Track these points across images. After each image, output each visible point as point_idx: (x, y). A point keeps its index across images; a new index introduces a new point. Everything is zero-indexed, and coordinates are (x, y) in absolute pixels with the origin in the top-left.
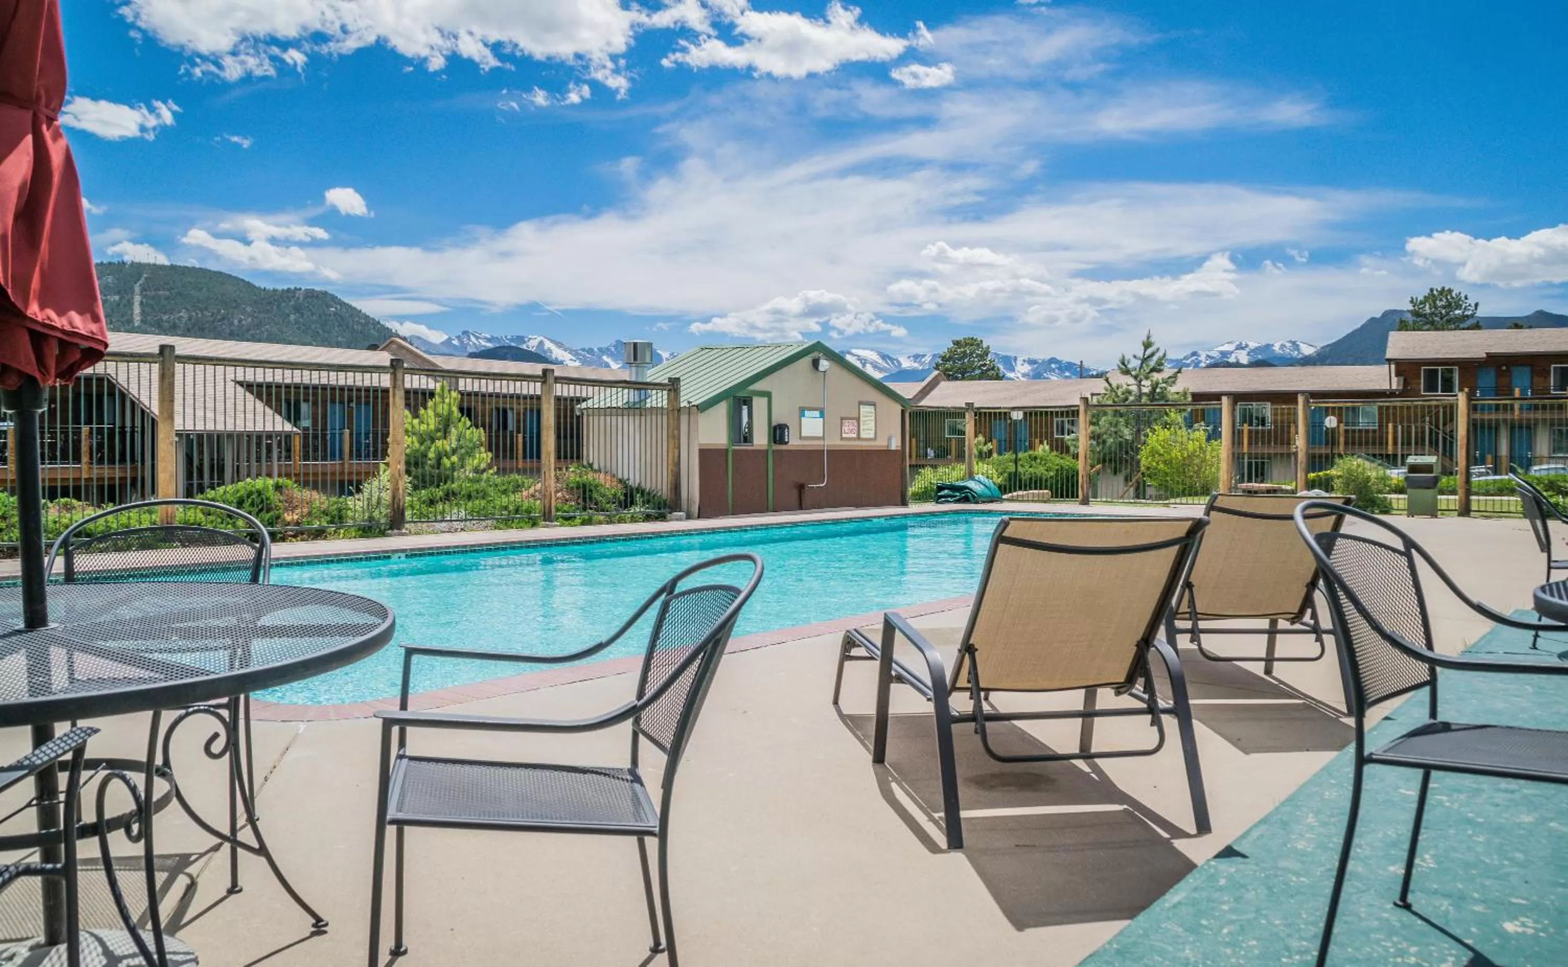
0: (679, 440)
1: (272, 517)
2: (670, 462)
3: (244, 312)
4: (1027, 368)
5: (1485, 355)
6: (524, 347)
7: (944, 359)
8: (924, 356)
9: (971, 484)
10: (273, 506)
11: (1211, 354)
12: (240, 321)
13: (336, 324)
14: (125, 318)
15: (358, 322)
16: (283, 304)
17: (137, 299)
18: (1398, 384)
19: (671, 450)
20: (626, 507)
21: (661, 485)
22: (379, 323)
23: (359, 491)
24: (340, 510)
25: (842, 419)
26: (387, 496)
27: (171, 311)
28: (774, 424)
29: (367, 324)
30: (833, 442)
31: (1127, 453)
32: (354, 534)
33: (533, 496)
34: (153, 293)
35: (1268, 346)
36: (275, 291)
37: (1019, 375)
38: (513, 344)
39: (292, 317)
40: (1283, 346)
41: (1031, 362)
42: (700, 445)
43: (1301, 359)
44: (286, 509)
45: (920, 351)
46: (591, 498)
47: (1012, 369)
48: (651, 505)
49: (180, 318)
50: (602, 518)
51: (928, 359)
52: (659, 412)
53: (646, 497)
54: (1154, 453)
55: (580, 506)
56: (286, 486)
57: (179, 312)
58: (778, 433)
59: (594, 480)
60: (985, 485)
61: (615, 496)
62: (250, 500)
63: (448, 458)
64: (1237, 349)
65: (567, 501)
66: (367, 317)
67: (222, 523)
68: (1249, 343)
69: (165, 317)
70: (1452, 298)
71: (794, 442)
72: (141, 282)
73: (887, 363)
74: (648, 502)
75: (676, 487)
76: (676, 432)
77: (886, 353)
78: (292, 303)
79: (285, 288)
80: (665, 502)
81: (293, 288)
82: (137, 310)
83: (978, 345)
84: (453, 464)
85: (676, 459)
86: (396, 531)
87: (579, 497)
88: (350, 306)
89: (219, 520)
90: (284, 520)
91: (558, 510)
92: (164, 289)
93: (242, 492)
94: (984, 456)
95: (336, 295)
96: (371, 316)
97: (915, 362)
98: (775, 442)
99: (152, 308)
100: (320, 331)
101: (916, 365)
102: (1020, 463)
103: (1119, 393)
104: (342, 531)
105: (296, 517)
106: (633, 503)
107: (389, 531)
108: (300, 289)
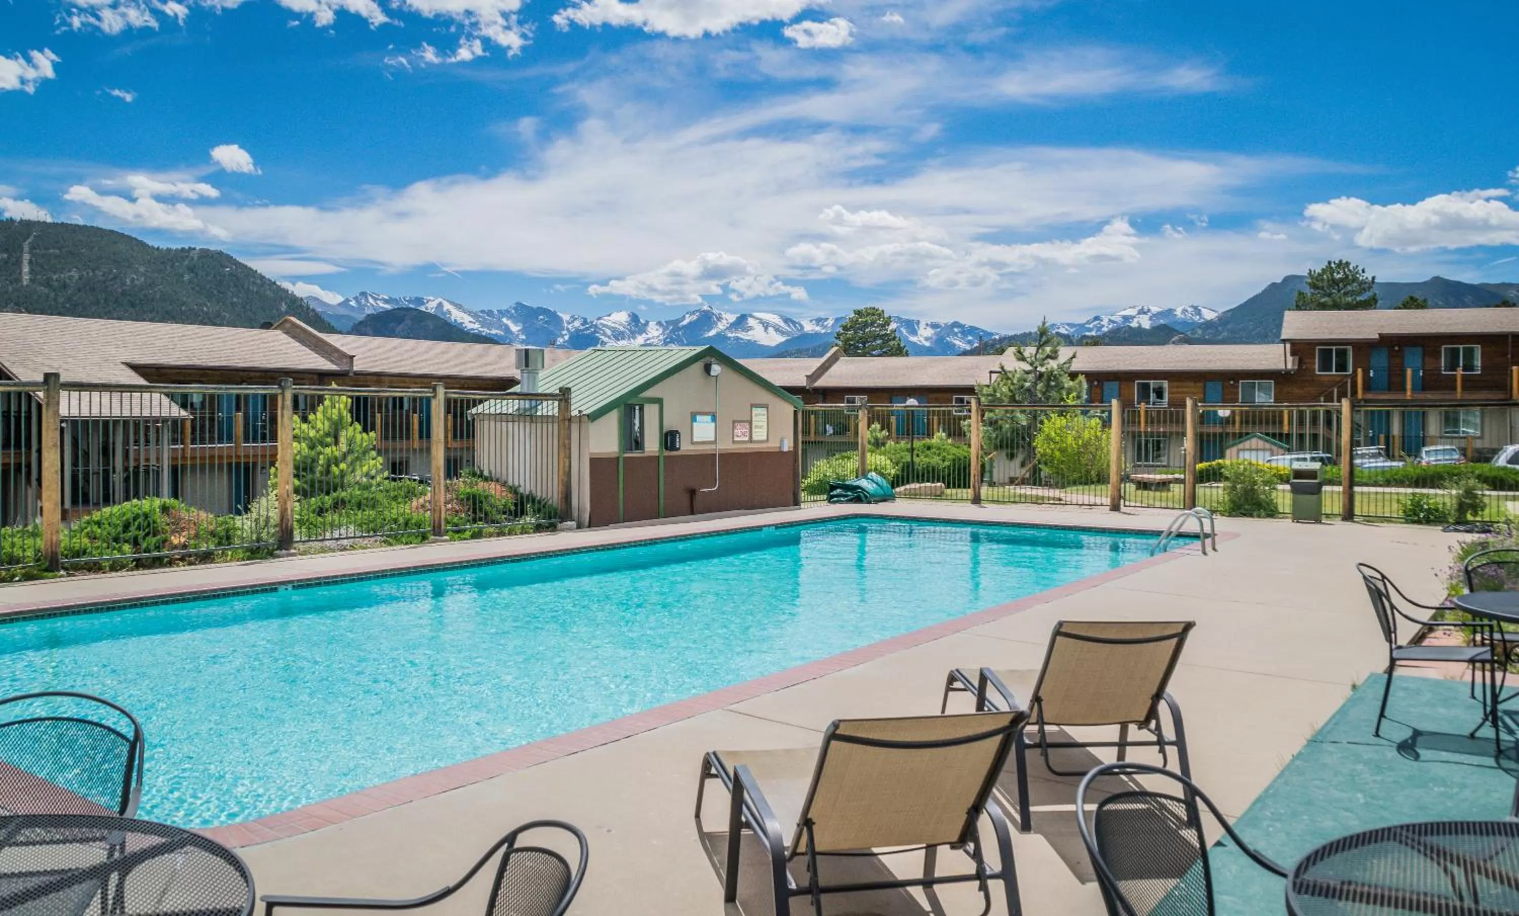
0: (570, 449)
1: (158, 541)
2: (561, 472)
3: (136, 272)
4: (929, 332)
5: (1377, 336)
6: (423, 309)
7: (845, 328)
8: (827, 319)
9: (864, 483)
10: (160, 529)
11: (1113, 318)
12: (133, 280)
13: (232, 284)
14: (13, 277)
15: (254, 283)
16: (177, 264)
17: (26, 257)
18: (1293, 364)
19: (561, 461)
20: (516, 516)
21: (552, 493)
22: (274, 283)
23: (247, 510)
24: (228, 530)
25: (734, 422)
26: (274, 515)
27: (62, 271)
28: (665, 431)
29: (262, 285)
30: (725, 446)
31: (1023, 439)
32: (241, 556)
33: (423, 506)
34: (43, 252)
35: (1170, 311)
36: (169, 250)
37: (922, 339)
38: (411, 306)
39: (186, 278)
40: (1184, 311)
41: (934, 326)
42: (591, 454)
43: (1202, 324)
44: (173, 532)
45: (822, 315)
46: (481, 510)
47: (914, 333)
48: (542, 515)
49: (70, 278)
50: (492, 530)
51: (830, 322)
52: (550, 420)
53: (536, 506)
54: (1049, 439)
55: (470, 518)
56: (173, 508)
57: (69, 271)
58: (669, 439)
59: (484, 491)
60: (877, 483)
61: (505, 506)
62: (136, 523)
63: (337, 465)
64: (1139, 313)
65: (457, 511)
66: (262, 277)
67: (108, 548)
68: (1150, 307)
69: (55, 277)
70: (1350, 270)
71: (685, 447)
72: (30, 240)
73: (789, 326)
74: (539, 511)
75: (567, 496)
76: (567, 442)
77: (788, 316)
78: (186, 262)
79: (179, 247)
80: (556, 510)
81: (187, 247)
82: (26, 269)
83: (880, 315)
84: (342, 471)
85: (567, 469)
86: (284, 552)
87: (469, 510)
88: (246, 267)
89: (105, 545)
90: (171, 543)
91: (448, 522)
92: (54, 248)
93: (129, 516)
94: (878, 444)
95: (231, 255)
96: (267, 277)
97: (817, 325)
98: (666, 449)
99: (42, 267)
100: (215, 292)
101: (818, 329)
102: (915, 452)
103: (1015, 381)
104: (230, 553)
105: (183, 540)
106: (523, 513)
107: (277, 552)
108: (195, 249)
